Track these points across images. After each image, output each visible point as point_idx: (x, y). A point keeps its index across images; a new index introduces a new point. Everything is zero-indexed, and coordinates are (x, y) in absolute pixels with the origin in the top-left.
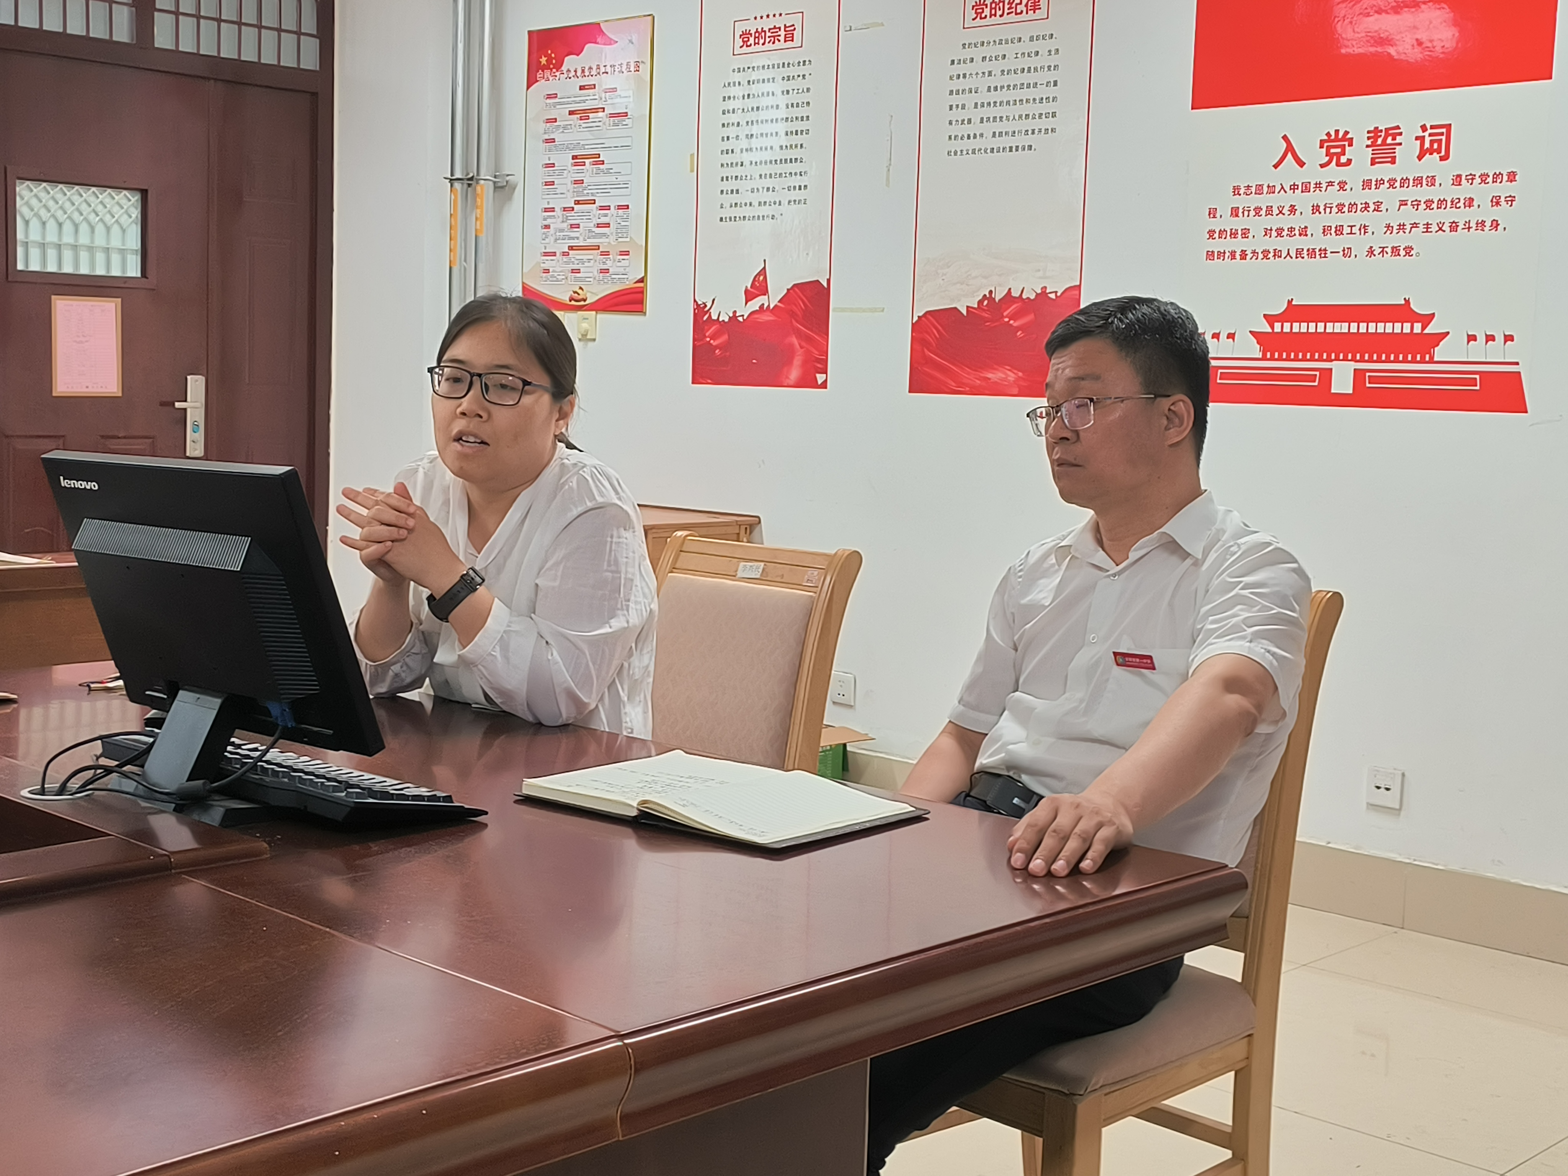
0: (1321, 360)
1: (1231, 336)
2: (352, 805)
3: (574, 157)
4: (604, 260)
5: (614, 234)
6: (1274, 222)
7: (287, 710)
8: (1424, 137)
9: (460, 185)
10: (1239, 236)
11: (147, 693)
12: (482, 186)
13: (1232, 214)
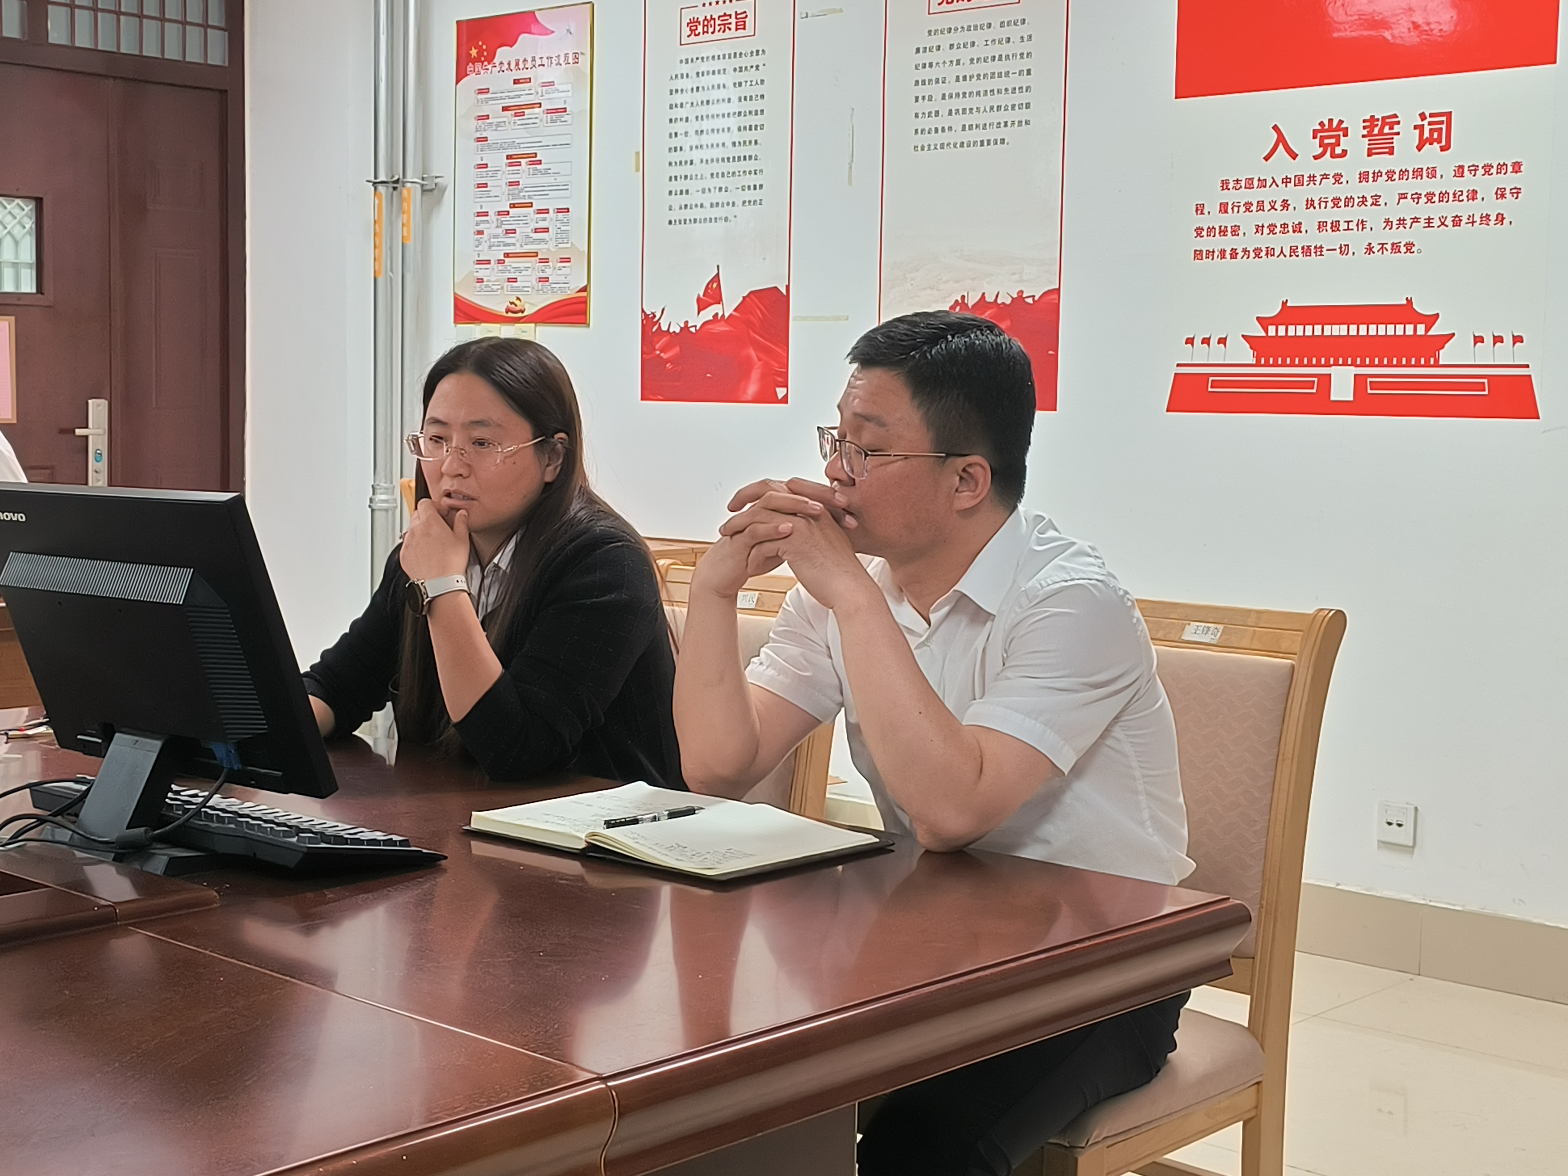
0: (1318, 365)
1: (1222, 341)
2: (305, 850)
3: (509, 157)
4: (543, 268)
5: (554, 240)
6: (1266, 218)
7: (233, 751)
8: (1423, 125)
9: (385, 188)
10: (1229, 234)
11: (79, 737)
12: (409, 190)
13: (1220, 210)
